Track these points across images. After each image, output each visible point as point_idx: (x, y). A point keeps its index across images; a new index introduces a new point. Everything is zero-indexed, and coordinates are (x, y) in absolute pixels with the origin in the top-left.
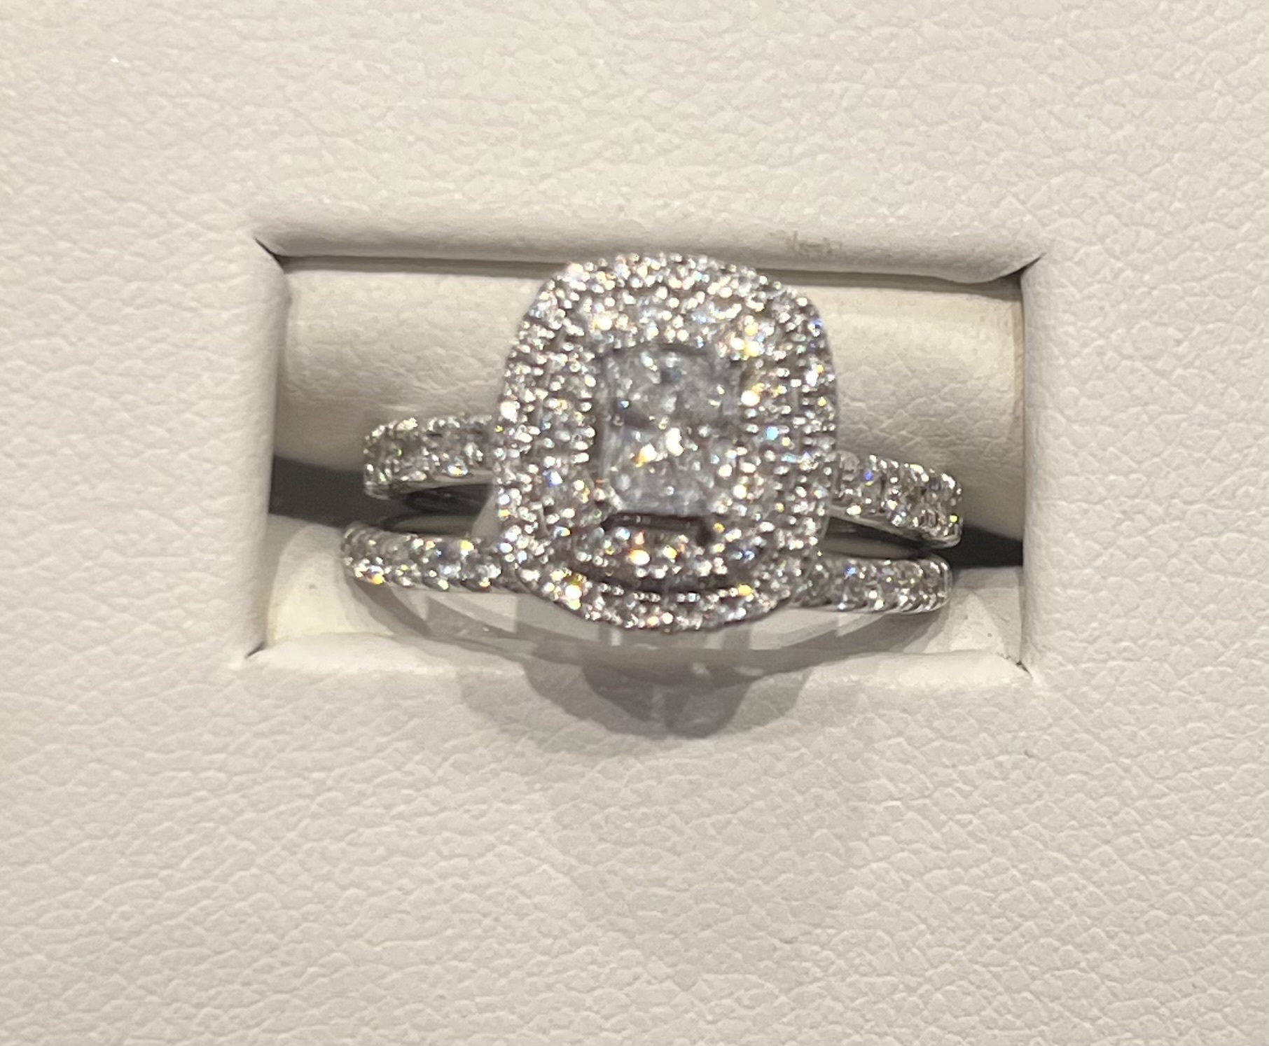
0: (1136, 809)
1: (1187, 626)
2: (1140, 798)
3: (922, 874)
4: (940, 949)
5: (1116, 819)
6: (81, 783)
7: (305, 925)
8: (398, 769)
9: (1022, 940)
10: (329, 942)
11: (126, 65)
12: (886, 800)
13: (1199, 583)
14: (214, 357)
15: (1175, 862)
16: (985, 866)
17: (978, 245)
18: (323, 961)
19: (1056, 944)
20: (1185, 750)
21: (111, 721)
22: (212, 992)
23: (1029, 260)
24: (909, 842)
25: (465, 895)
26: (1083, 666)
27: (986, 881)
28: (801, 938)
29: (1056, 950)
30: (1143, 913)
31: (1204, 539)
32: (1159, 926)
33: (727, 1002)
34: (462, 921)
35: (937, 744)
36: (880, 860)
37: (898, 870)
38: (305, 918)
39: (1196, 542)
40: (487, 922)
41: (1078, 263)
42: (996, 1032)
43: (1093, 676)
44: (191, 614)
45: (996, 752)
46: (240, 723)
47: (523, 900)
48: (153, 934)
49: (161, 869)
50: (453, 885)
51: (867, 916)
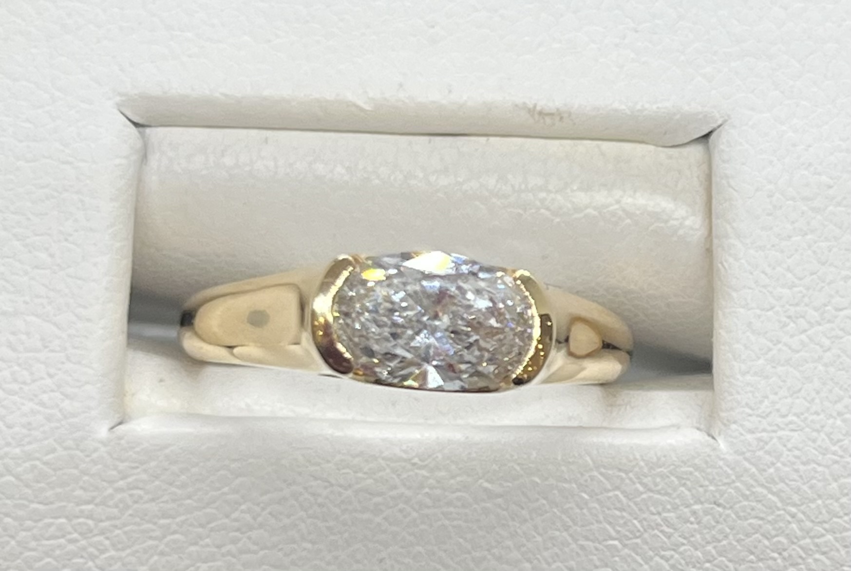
41: (752, 127)
43: (766, 443)
44: (67, 396)
45: (692, 502)
46: (104, 481)
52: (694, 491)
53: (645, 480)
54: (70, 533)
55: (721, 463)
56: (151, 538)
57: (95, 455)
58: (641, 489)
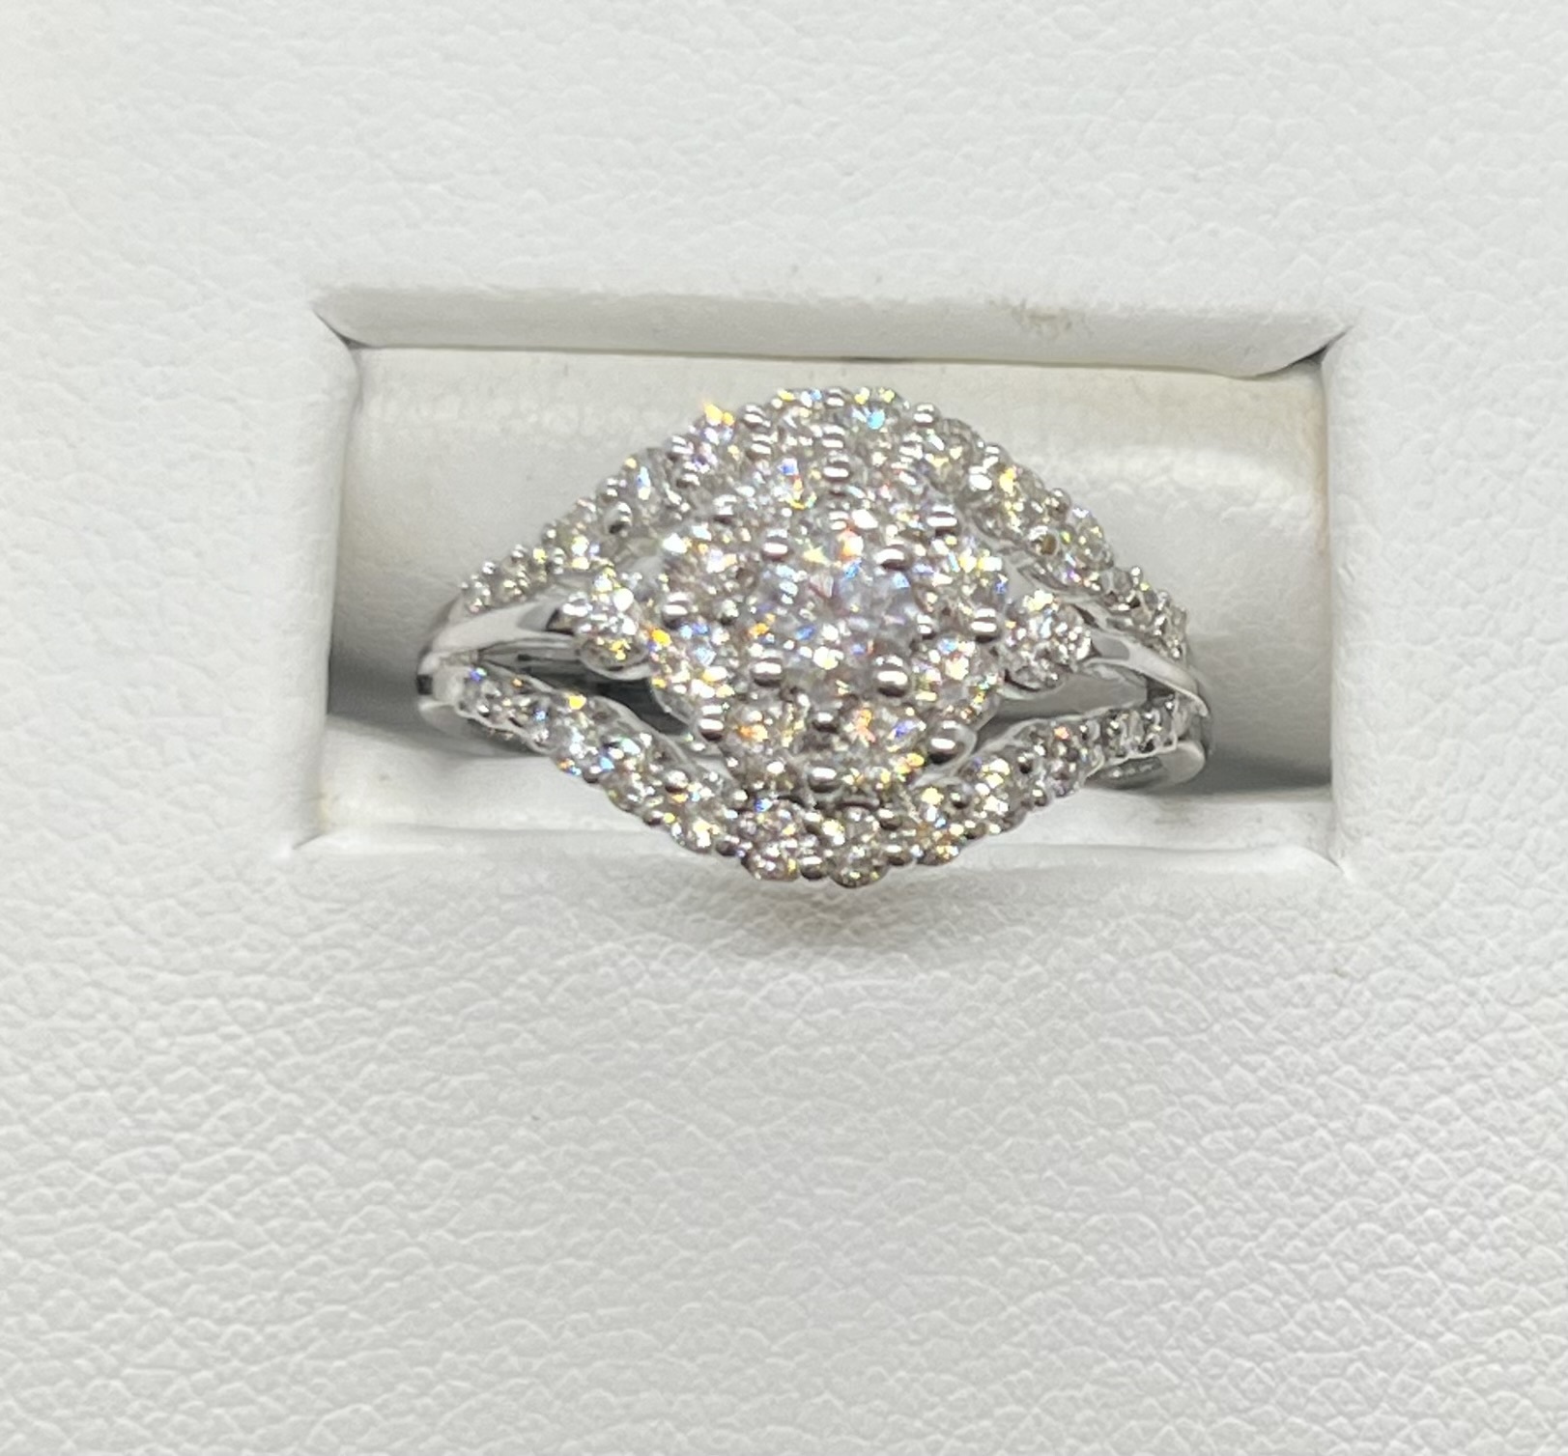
0: (1489, 1050)
1: (1549, 803)
2: (1490, 1031)
3: (1197, 1138)
4: (1224, 1239)
5: (1458, 1059)
6: (72, 1015)
7: (369, 1208)
8: (496, 995)
9: (1333, 1226)
10: (402, 1233)
12: (1147, 1035)
15: (1538, 1118)
16: (1285, 1124)
18: (392, 1258)
19: (1381, 1231)
20: (1548, 966)
21: (113, 931)
22: (242, 1302)
23: (1330, 336)
24: (1180, 1093)
25: (581, 1168)
26: (1410, 855)
27: (1286, 1147)
28: (1037, 1225)
29: (1380, 1239)
30: (1498, 1187)
32: (1519, 1205)
33: (938, 1314)
34: (578, 1201)
36: (1139, 1117)
37: (1167, 1129)
38: (367, 1199)
39: (1558, 693)
40: (612, 1204)
41: (1396, 337)
42: (1301, 1354)
43: (1424, 869)
44: (222, 790)
45: (1294, 968)
46: (283, 933)
47: (662, 1174)
48: (163, 1221)
49: (176, 1131)
50: (567, 1153)
51: (1125, 1194)
52: (1299, 951)
53: (1217, 932)
54: (226, 1024)
55: (1346, 902)
56: (363, 1032)
57: (268, 891)
58: (1208, 947)
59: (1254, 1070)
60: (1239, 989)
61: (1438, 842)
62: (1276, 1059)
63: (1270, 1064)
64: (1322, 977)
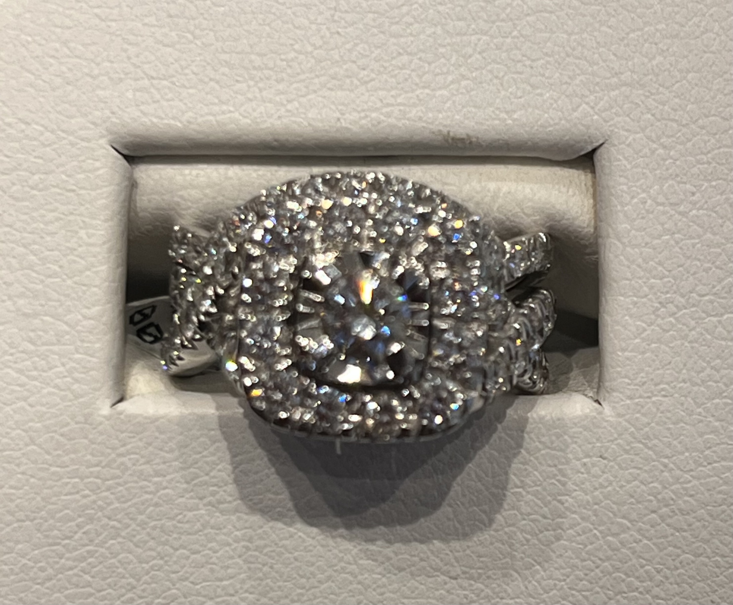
0: (672, 491)
1: (702, 374)
2: (673, 484)
3: (537, 535)
4: (551, 581)
5: (659, 497)
6: (11, 487)
7: (153, 573)
8: (207, 474)
9: (601, 575)
10: (168, 583)
11: (29, 39)
12: (512, 488)
13: (709, 347)
14: (87, 220)
15: (698, 524)
16: (578, 528)
17: (564, 136)
18: (164, 595)
19: (623, 576)
20: (703, 452)
21: (29, 448)
23: (597, 144)
24: (529, 514)
25: (250, 553)
26: (636, 401)
27: (578, 538)
28: (462, 576)
29: (623, 581)
30: (678, 556)
31: (712, 319)
32: (688, 564)
34: (249, 569)
35: (543, 452)
36: (510, 526)
37: (522, 531)
38: (152, 568)
39: (706, 320)
40: (266, 569)
41: (629, 145)
43: (642, 407)
44: (76, 381)
45: (581, 456)
46: (108, 448)
47: (288, 555)
48: (59, 580)
49: (63, 540)
50: (244, 547)
51: (504, 561)
52: (583, 448)
53: (543, 439)
54: (84, 490)
55: (605, 424)
56: (146, 492)
57: (100, 428)
58: (540, 446)
59: (563, 504)
60: (555, 466)
61: (650, 394)
62: (573, 498)
63: (570, 500)
64: (594, 459)
